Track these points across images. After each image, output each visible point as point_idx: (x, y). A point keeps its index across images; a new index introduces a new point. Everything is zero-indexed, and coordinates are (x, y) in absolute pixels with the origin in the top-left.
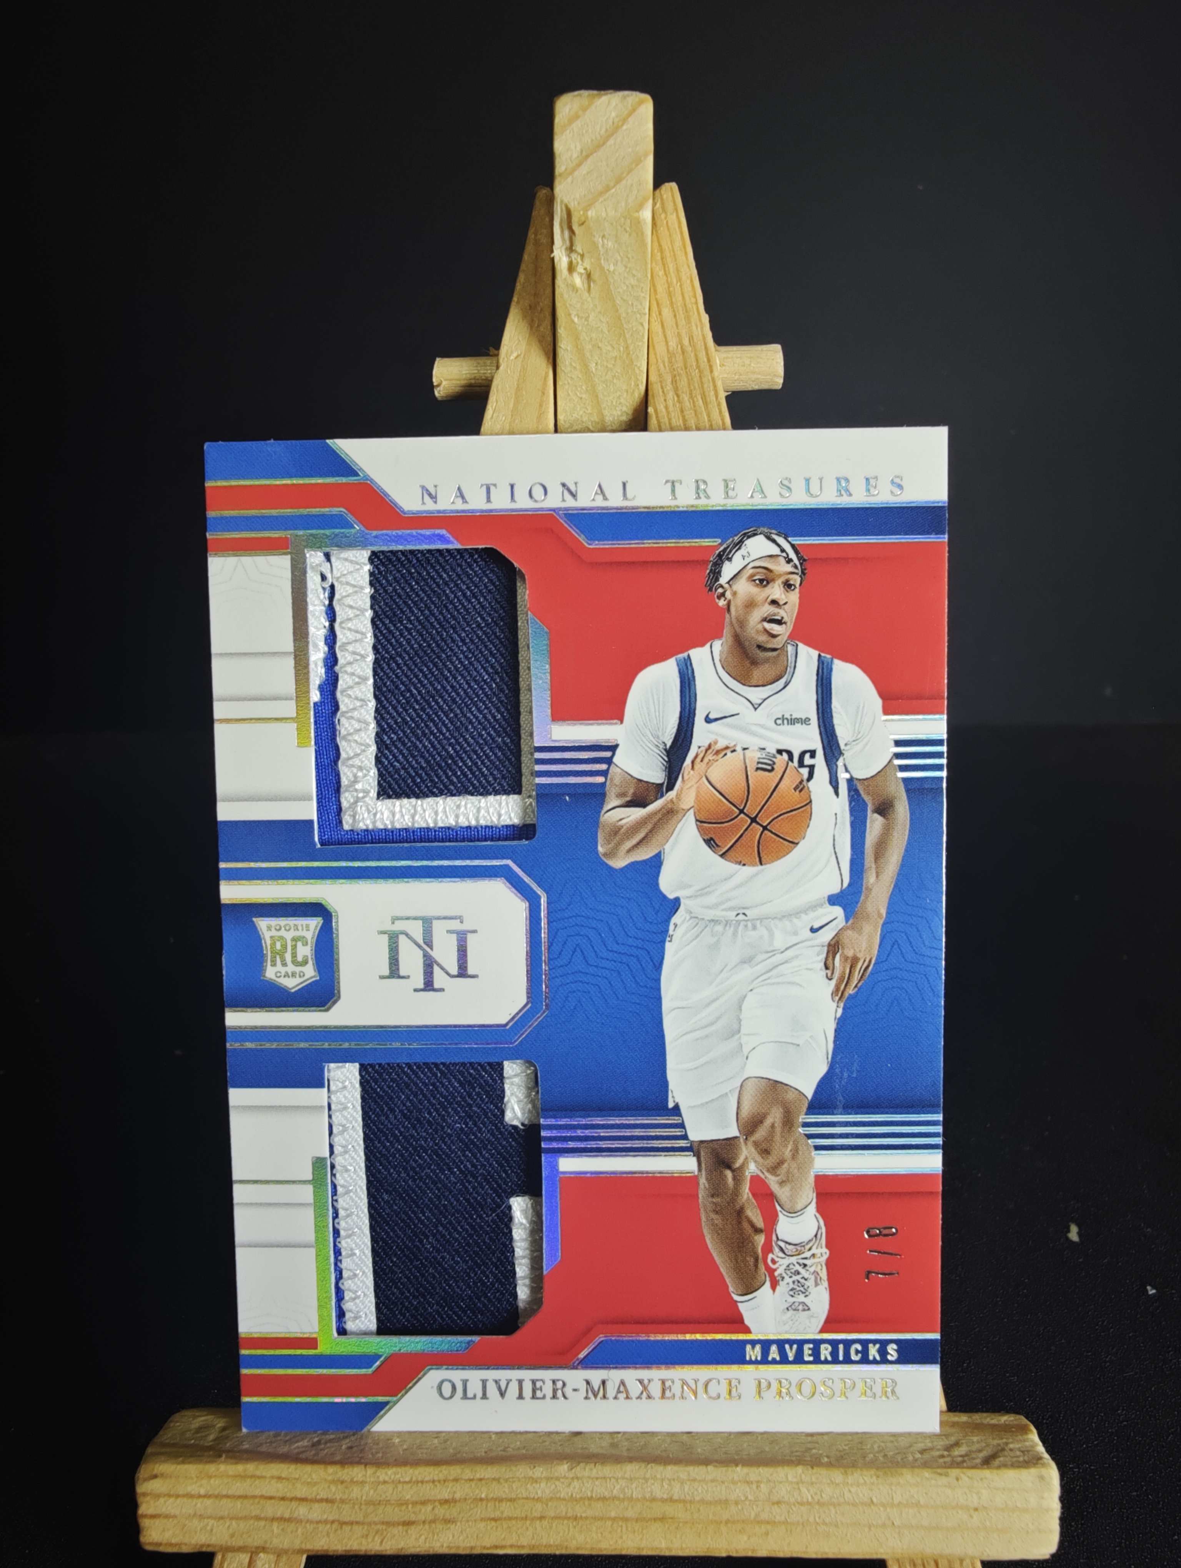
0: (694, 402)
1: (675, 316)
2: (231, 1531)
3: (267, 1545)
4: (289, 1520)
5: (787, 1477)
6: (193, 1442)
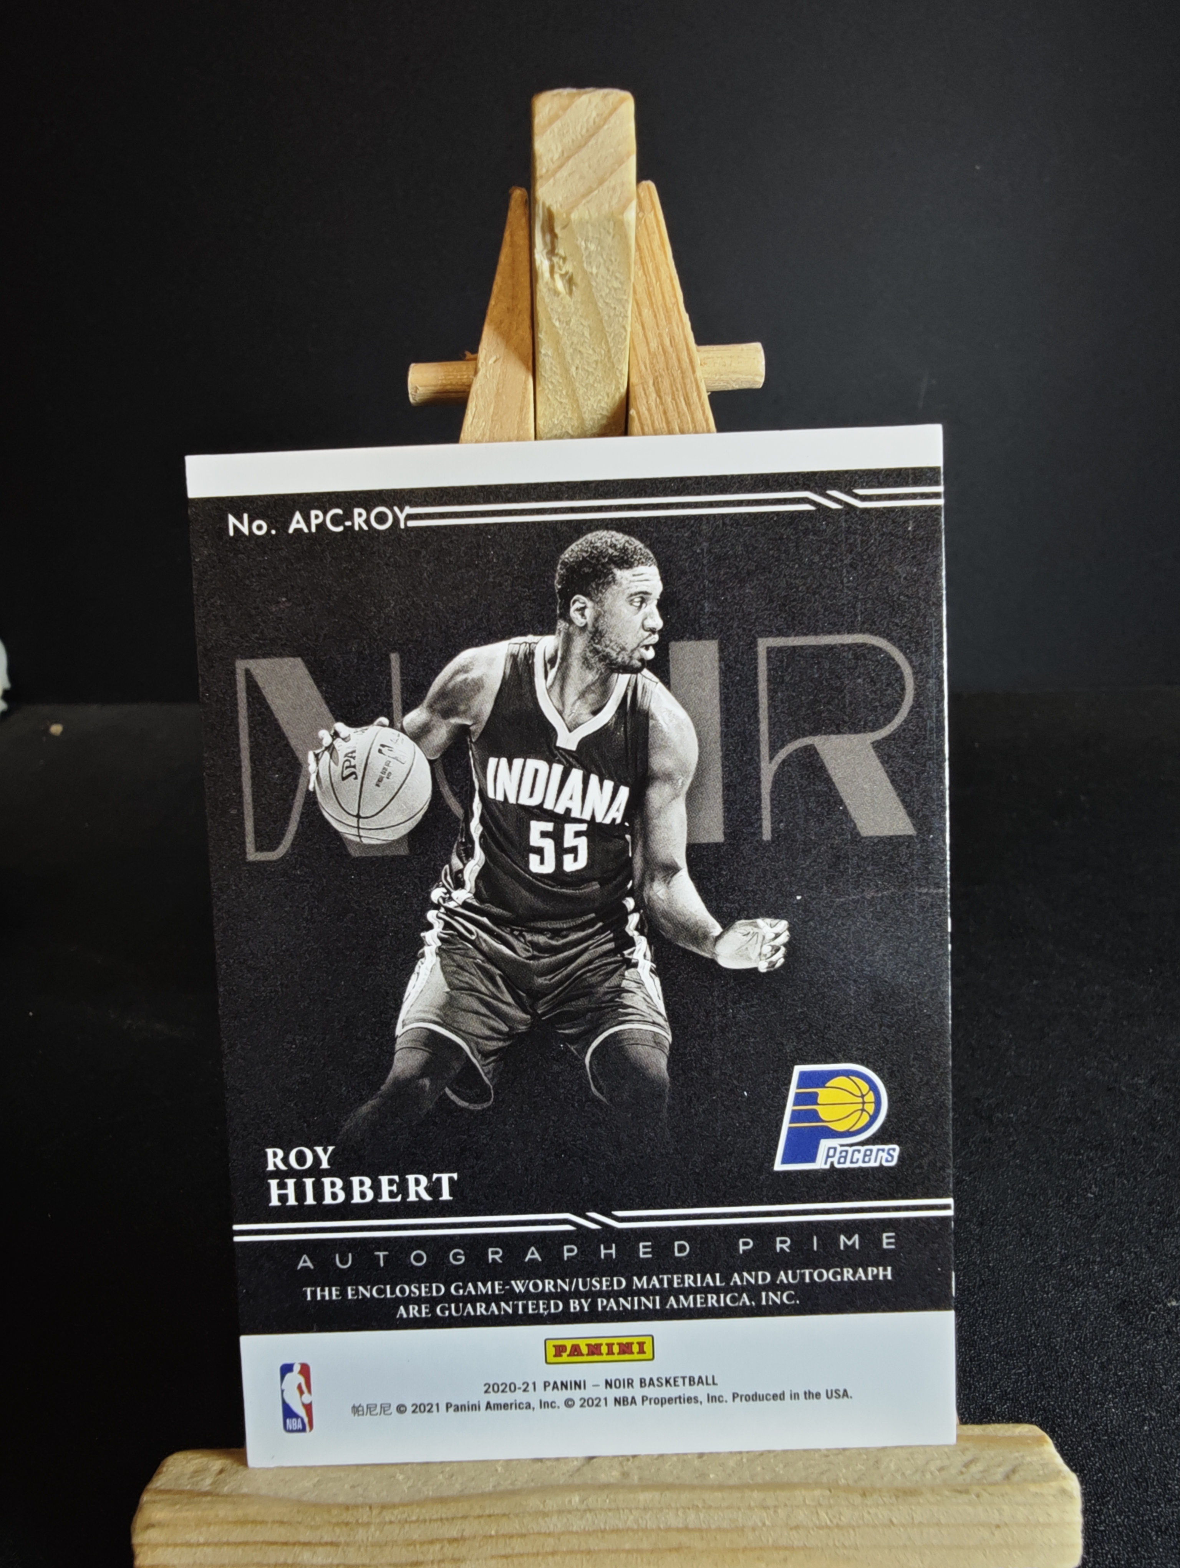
0: (676, 403)
1: (655, 316)
5: (804, 1501)
6: (188, 1487)
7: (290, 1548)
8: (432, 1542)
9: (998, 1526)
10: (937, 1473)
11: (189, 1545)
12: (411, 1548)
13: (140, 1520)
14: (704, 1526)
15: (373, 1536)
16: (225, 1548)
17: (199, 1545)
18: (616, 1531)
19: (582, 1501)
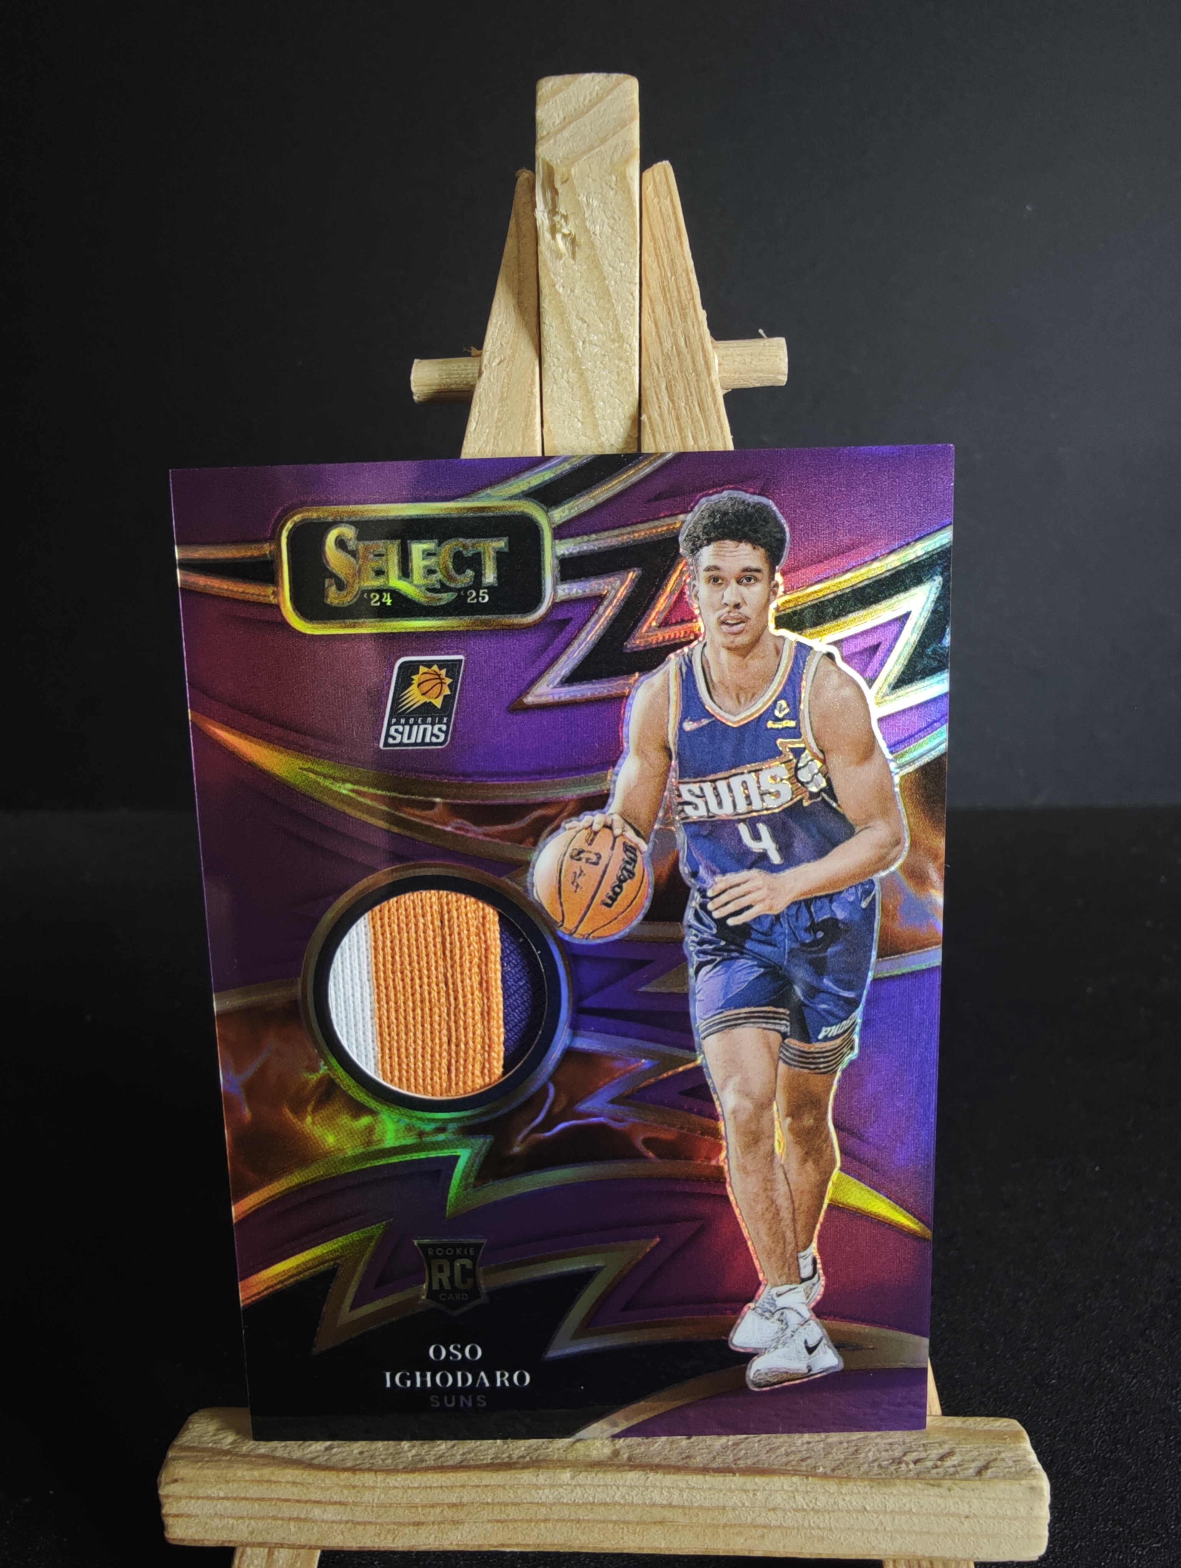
0: (690, 409)
1: (670, 314)
2: (250, 1529)
3: (286, 1542)
4: (305, 1520)
5: (782, 1487)
6: (210, 1445)
7: (303, 1505)
8: (432, 1506)
9: (967, 1517)
10: (912, 1466)
11: (209, 1498)
12: (414, 1510)
13: (164, 1476)
14: (686, 1503)
15: (379, 1498)
16: (244, 1502)
17: (219, 1498)
18: (605, 1504)
19: (573, 1478)
